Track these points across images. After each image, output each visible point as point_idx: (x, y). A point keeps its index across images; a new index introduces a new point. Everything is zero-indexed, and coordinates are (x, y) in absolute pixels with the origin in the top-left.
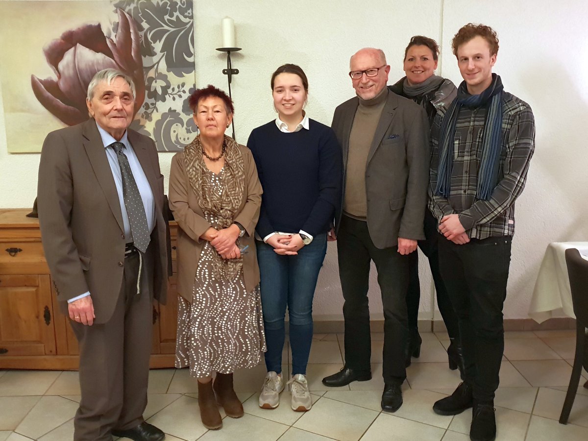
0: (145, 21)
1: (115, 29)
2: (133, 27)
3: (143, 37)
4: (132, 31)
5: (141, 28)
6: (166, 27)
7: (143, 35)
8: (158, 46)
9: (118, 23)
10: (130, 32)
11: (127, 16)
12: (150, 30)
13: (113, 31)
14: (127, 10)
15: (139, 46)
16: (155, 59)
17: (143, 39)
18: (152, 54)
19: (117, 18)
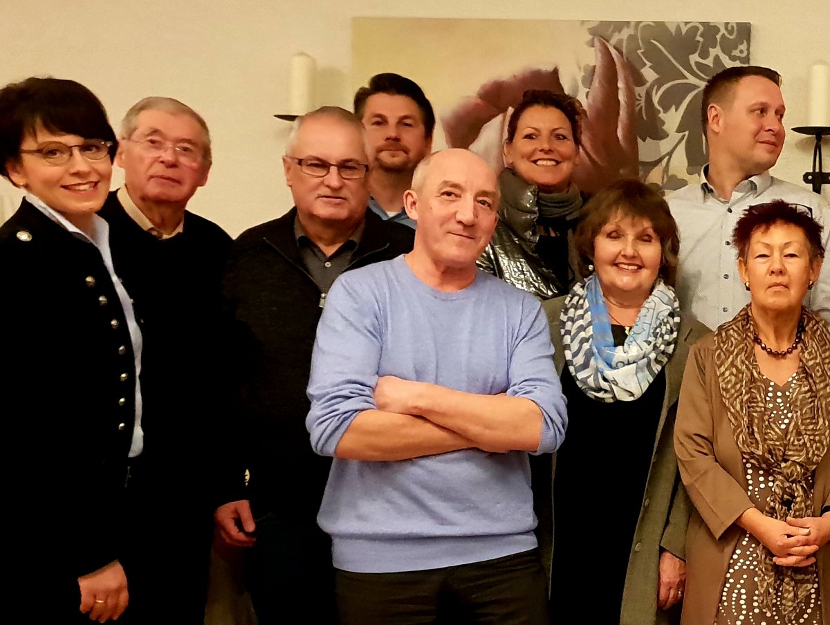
0: (649, 64)
1: (588, 81)
2: (625, 77)
3: (643, 100)
4: (621, 84)
5: (640, 80)
6: (692, 80)
7: (643, 95)
8: (672, 119)
9: (595, 67)
10: (618, 88)
11: (614, 53)
12: (659, 83)
13: (584, 84)
14: (613, 41)
15: (633, 116)
16: (665, 146)
17: (643, 104)
18: (659, 134)
19: (593, 58)
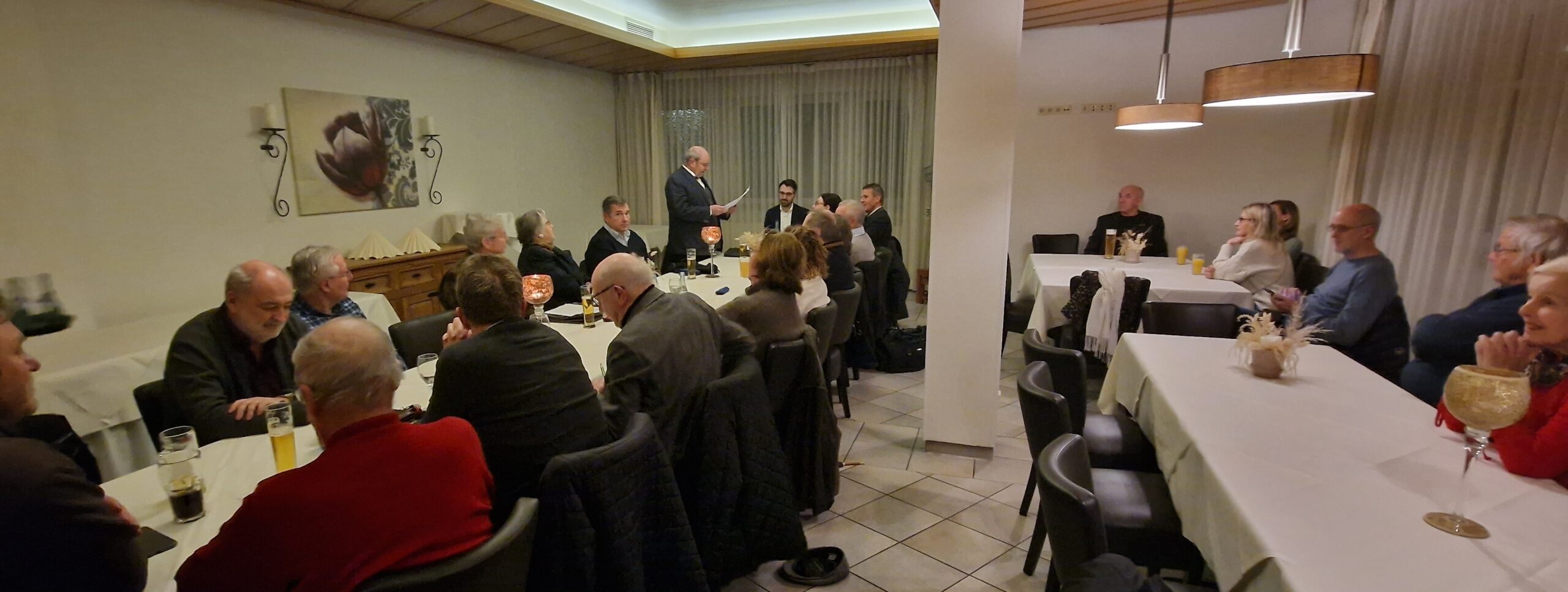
0: (384, 112)
2: (378, 116)
5: (381, 117)
6: (397, 118)
7: (384, 123)
8: (393, 131)
9: (369, 113)
10: (376, 120)
11: (374, 108)
12: (388, 119)
13: (367, 119)
14: (373, 103)
15: (382, 129)
16: (392, 140)
17: (384, 125)
18: (390, 136)
19: (368, 109)
